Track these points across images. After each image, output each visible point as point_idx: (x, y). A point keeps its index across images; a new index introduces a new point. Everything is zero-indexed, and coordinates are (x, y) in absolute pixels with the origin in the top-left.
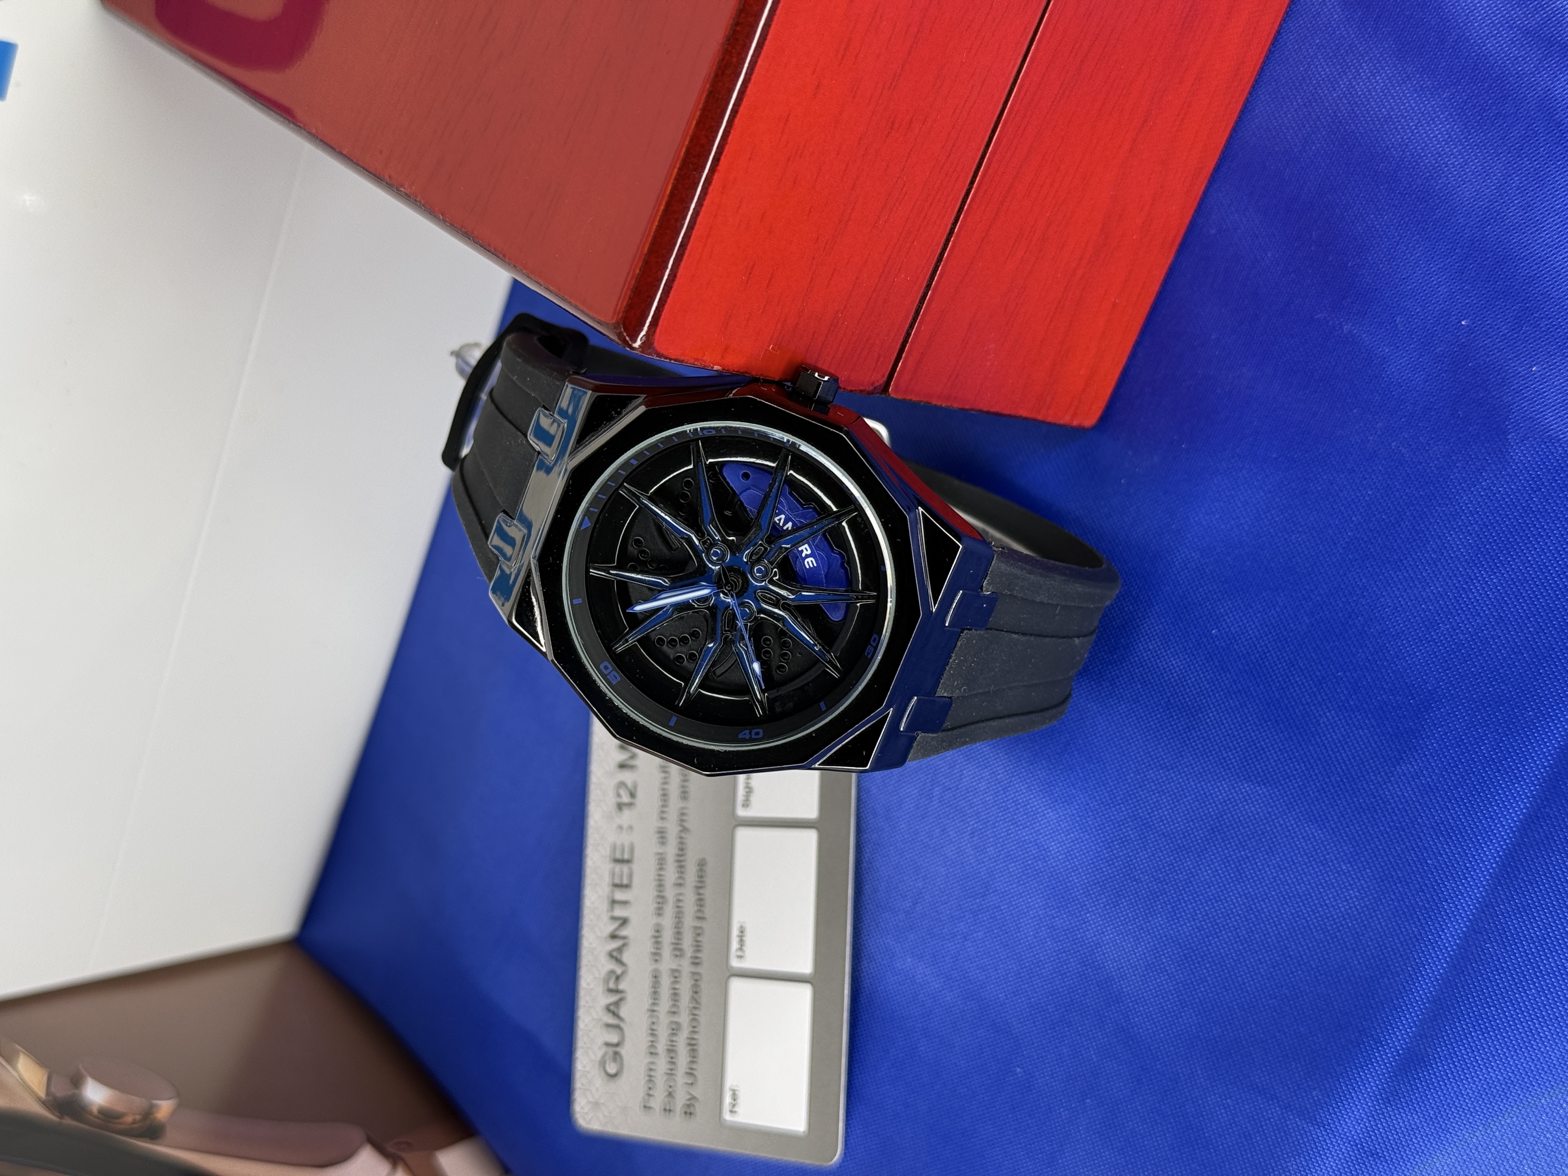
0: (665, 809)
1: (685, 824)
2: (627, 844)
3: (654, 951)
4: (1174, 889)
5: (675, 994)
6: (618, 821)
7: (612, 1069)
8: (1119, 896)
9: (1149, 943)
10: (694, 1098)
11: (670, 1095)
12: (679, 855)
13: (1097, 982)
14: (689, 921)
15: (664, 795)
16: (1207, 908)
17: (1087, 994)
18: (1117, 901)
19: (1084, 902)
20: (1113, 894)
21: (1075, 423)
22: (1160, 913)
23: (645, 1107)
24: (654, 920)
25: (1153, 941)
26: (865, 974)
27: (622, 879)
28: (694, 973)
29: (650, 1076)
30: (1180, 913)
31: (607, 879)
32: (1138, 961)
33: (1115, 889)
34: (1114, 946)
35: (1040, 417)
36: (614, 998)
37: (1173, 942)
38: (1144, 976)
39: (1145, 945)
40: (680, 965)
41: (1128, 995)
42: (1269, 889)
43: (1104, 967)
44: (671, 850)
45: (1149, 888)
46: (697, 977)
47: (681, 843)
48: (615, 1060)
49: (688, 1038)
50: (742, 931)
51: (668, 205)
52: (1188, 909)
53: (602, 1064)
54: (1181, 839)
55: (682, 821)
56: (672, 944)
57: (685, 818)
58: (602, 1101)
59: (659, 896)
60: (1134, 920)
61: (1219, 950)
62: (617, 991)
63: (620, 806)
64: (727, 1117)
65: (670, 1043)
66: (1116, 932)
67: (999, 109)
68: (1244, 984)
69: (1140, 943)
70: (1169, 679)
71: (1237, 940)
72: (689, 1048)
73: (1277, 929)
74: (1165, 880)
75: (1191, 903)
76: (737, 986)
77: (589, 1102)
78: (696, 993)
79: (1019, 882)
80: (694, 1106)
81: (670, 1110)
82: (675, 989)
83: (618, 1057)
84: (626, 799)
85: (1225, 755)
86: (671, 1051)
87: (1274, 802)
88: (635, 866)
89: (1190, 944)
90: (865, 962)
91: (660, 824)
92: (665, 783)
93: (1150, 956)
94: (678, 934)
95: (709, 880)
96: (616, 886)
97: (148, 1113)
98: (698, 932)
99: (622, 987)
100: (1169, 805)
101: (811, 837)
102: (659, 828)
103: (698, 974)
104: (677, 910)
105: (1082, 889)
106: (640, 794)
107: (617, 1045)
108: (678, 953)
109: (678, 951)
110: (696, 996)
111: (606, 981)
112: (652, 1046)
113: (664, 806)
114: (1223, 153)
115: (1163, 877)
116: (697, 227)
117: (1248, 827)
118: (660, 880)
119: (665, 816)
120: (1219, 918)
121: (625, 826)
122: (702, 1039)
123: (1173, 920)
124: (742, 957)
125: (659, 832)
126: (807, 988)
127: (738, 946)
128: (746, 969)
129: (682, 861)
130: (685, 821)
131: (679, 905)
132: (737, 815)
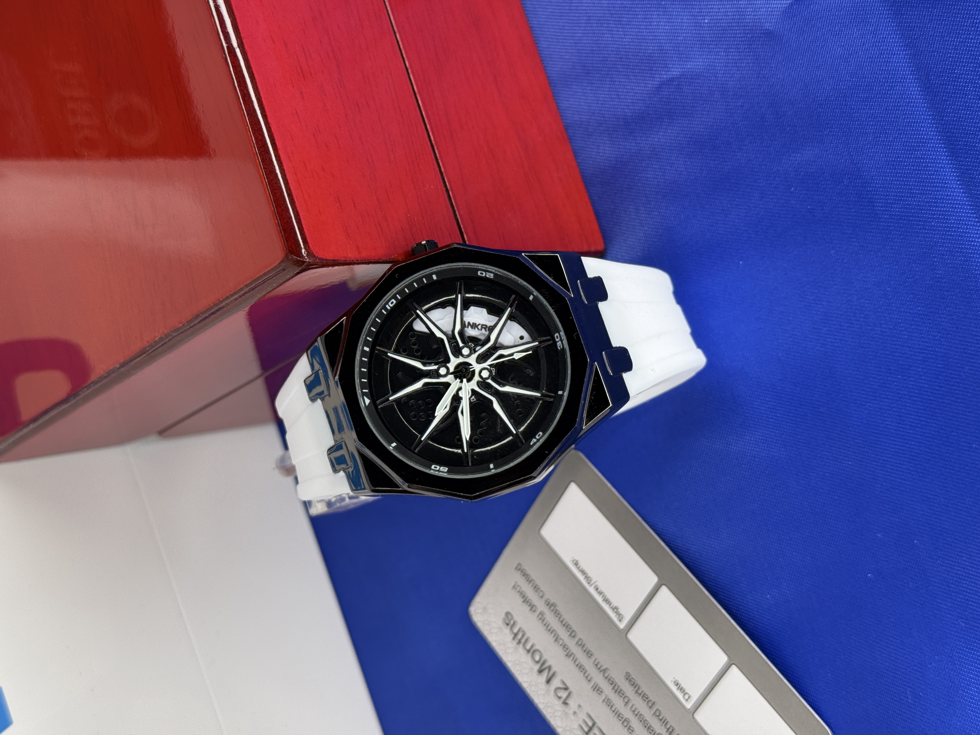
0: (587, 674)
1: (603, 668)
2: (585, 717)
6: (571, 712)
12: (613, 688)
14: (648, 714)
15: (580, 667)
44: (607, 689)
47: (609, 680)
50: (677, 684)
55: (599, 669)
59: (623, 723)
63: (565, 703)
76: (701, 716)
88: (599, 723)
91: (591, 684)
92: (575, 661)
94: (649, 728)
95: (640, 681)
98: (658, 715)
101: (664, 593)
102: (592, 688)
104: (638, 716)
106: (569, 684)
118: (616, 713)
119: (589, 678)
124: (689, 697)
125: (594, 690)
126: (734, 670)
127: (683, 694)
128: (696, 701)
129: (618, 688)
130: (601, 667)
131: (636, 713)
132: (622, 629)
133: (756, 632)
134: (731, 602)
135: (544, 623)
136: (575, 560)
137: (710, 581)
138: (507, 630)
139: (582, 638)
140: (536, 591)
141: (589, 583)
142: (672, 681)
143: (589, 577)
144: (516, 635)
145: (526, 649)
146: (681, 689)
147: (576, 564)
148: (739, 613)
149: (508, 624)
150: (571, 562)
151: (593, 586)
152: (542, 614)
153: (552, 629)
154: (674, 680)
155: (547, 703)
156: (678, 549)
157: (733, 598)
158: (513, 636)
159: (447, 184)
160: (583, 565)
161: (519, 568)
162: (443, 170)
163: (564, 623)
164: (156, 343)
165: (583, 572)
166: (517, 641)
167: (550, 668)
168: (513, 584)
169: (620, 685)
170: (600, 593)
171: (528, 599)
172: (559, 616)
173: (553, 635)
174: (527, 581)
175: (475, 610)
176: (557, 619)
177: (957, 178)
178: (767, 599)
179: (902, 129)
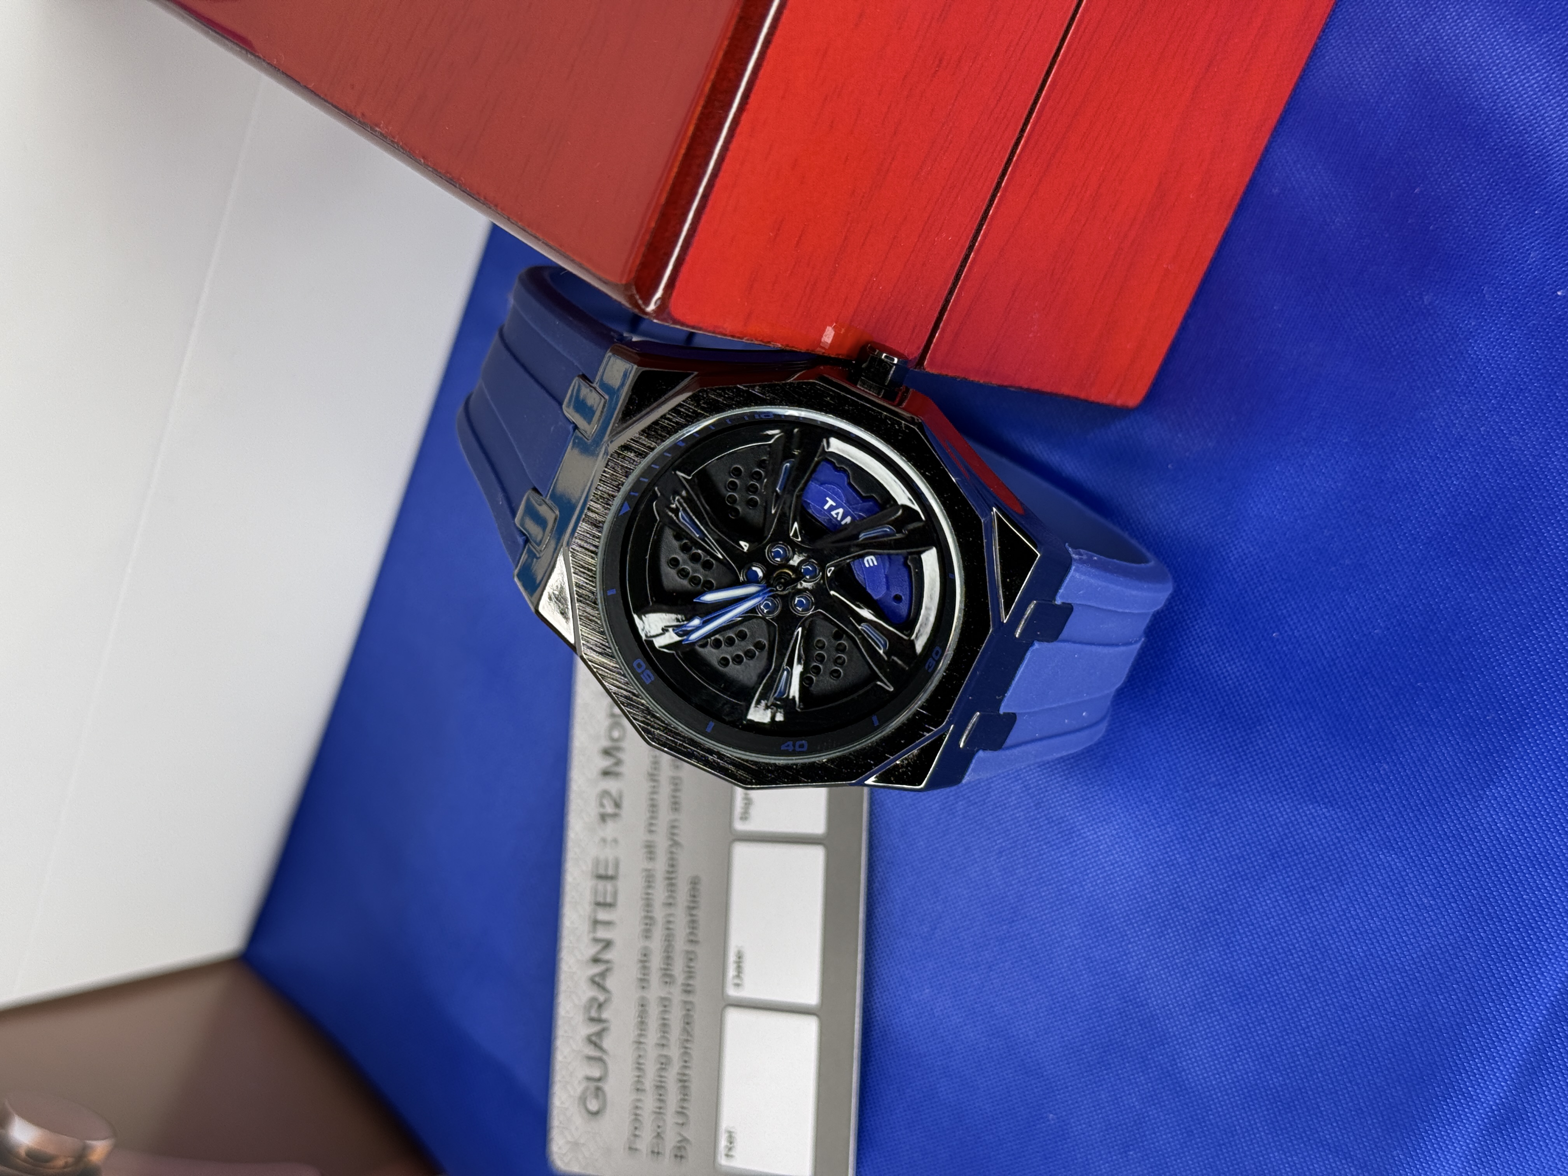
0: (654, 822)
1: (676, 838)
2: (611, 858)
3: (642, 977)
4: (1228, 920)
5: (664, 1025)
6: (601, 833)
7: (593, 1106)
8: (1165, 926)
9: (1198, 979)
10: (685, 1140)
11: (658, 1136)
12: (668, 872)
13: (1139, 1021)
14: (680, 945)
15: (653, 806)
16: (1265, 942)
17: (1129, 1034)
18: (1162, 932)
19: (1125, 931)
20: (1158, 923)
21: (1119, 402)
22: (1211, 946)
23: (630, 1148)
24: (641, 943)
25: (1203, 977)
26: (878, 1005)
27: (605, 897)
28: (685, 1002)
29: (636, 1115)
30: (1234, 946)
31: (588, 897)
32: (1186, 998)
33: (1160, 917)
34: (1158, 981)
35: (1082, 396)
36: (595, 1028)
37: (1226, 978)
38: (1192, 1015)
39: (1194, 981)
40: (670, 993)
41: (1175, 1036)
42: (1337, 922)
43: (1147, 1004)
44: (660, 866)
45: (1199, 918)
46: (688, 1007)
47: (672, 859)
48: (597, 1096)
49: (678, 1074)
50: (740, 957)
51: (689, 148)
52: (1244, 943)
53: (583, 1100)
54: (1235, 864)
56: (661, 969)
57: (676, 831)
58: (582, 1141)
59: (646, 917)
60: (1182, 952)
61: (1278, 989)
62: (599, 1020)
63: (603, 817)
64: (723, 1161)
65: (659, 1079)
66: (1161, 965)
67: (1056, 47)
68: (1308, 1027)
69: (1188, 979)
70: (1224, 687)
71: (1300, 978)
72: (680, 1084)
73: (1347, 968)
74: (1217, 910)
75: (1247, 936)
76: (733, 1017)
77: (568, 1142)
78: (688, 1023)
79: (1051, 907)
80: (685, 1148)
81: (658, 1153)
82: (664, 1019)
83: (600, 1093)
84: (610, 809)
85: (1287, 773)
86: (660, 1087)
87: (1343, 826)
88: (621, 884)
89: (1245, 981)
90: (877, 992)
91: (649, 837)
92: (653, 793)
93: (1199, 993)
94: (668, 958)
95: (704, 900)
96: (598, 904)
97: (81, 1155)
98: (690, 957)
99: (605, 1015)
100: (1222, 826)
101: (817, 856)
102: (647, 841)
103: (691, 1003)
104: (667, 932)
105: (1124, 917)
106: (626, 804)
107: (599, 1079)
108: (668, 980)
109: (667, 977)
110: (687, 1026)
111: (588, 1008)
112: (638, 1082)
113: (652, 818)
114: (1288, 103)
115: (1215, 906)
116: (721, 174)
117: (1314, 853)
118: (648, 899)
119: (653, 828)
120: (1279, 954)
121: (609, 838)
122: (693, 1073)
123: (1226, 954)
124: (740, 985)
125: (646, 846)
126: (813, 1021)
127: (736, 974)
128: (743, 998)
129: (673, 878)
130: (675, 834)
131: (669, 926)
132: (734, 829)
142: (737, 948)
146: (739, 966)
154: (741, 949)
155: (583, 792)
167: (618, 763)
169: (679, 878)
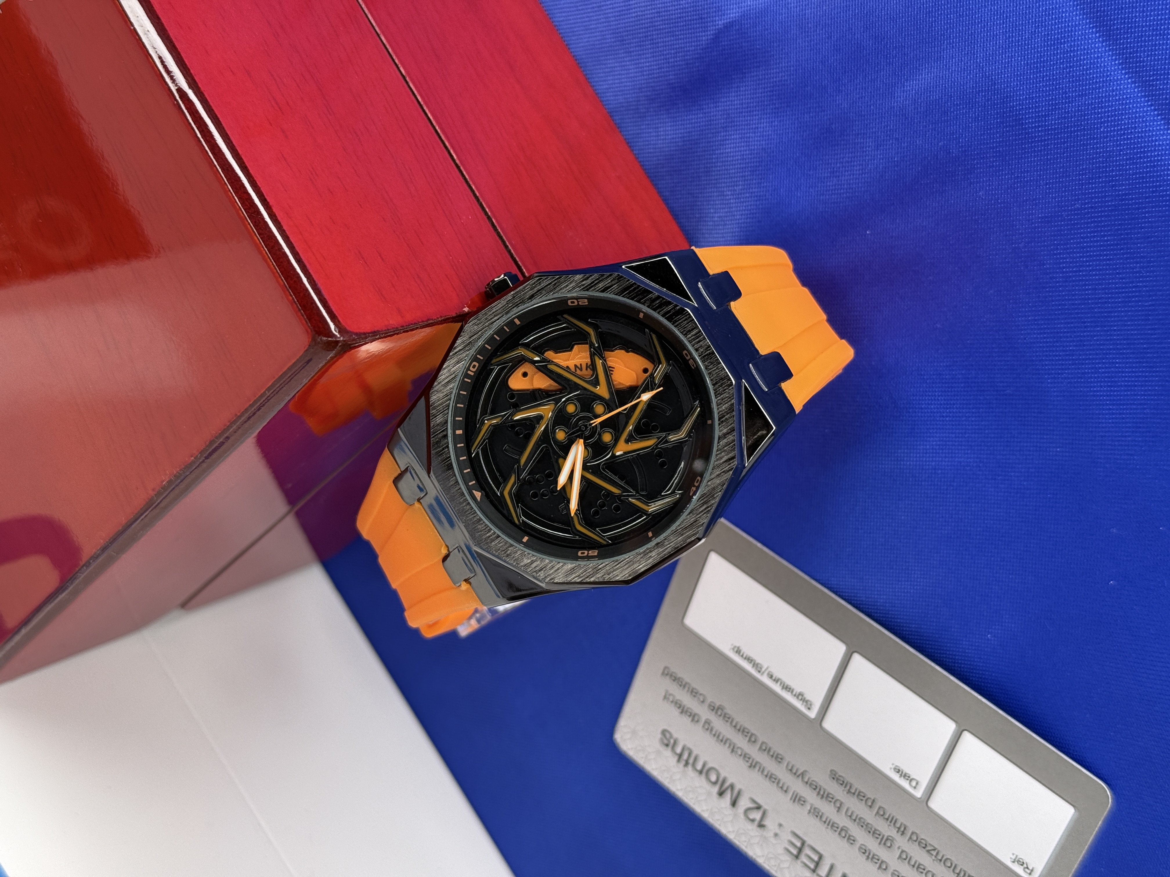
0: (781, 784)
1: (799, 772)
2: (790, 837)
3: (878, 865)
6: (771, 834)
12: (819, 793)
14: (869, 816)
24: (855, 849)
27: (813, 860)
28: (910, 838)
40: (899, 848)
44: (811, 797)
46: (914, 838)
47: (811, 785)
50: (898, 771)
55: (795, 774)
59: (840, 834)
63: (761, 826)
76: (937, 803)
78: (925, 846)
88: (809, 841)
91: (789, 795)
92: (763, 772)
94: (874, 833)
95: (849, 778)
98: (881, 813)
101: (858, 662)
102: (791, 799)
103: (912, 834)
104: (857, 822)
106: (760, 801)
108: (889, 843)
109: (886, 842)
110: (927, 848)
113: (778, 783)
118: (829, 824)
119: (785, 789)
121: (778, 831)
122: (961, 864)
124: (917, 783)
125: (794, 801)
126: (967, 737)
127: (908, 781)
128: (927, 786)
129: (824, 793)
130: (797, 770)
131: (854, 818)
132: (813, 719)
133: (983, 684)
134: (943, 654)
135: (714, 733)
136: (735, 647)
137: (911, 635)
138: (668, 753)
139: (765, 741)
140: (695, 696)
141: (759, 672)
142: (891, 768)
143: (758, 664)
144: (680, 756)
145: (697, 770)
146: (905, 776)
147: (738, 651)
148: (956, 665)
149: (667, 745)
150: (732, 651)
151: (766, 674)
152: (707, 722)
153: (724, 739)
154: (894, 766)
155: (738, 831)
156: (862, 604)
157: (945, 648)
158: (676, 758)
159: (487, 210)
160: (747, 651)
161: (667, 673)
162: (478, 194)
163: (738, 727)
164: (164, 488)
165: (749, 659)
166: (683, 763)
167: (732, 786)
168: (663, 694)
169: (826, 787)
170: (777, 680)
171: (685, 709)
172: (730, 720)
173: (727, 745)
174: (680, 686)
175: (622, 737)
176: (728, 724)
177: (1120, 67)
178: (988, 639)
179: (1039, 21)
